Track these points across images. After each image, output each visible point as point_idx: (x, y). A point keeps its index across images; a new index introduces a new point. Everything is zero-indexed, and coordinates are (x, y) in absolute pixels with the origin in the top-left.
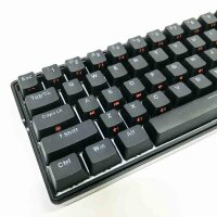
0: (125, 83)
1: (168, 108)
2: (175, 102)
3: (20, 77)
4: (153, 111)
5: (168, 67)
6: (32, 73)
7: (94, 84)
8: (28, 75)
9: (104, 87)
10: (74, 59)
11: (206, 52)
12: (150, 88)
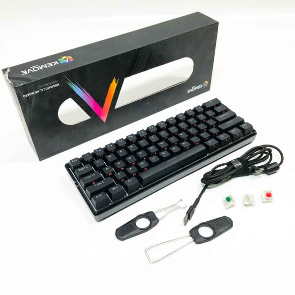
0: (126, 159)
1: (148, 168)
2: (151, 165)
3: (71, 161)
4: (141, 170)
5: (148, 148)
6: (77, 158)
7: (110, 160)
8: (74, 159)
9: (116, 161)
10: (98, 149)
11: (169, 139)
12: (139, 159)
